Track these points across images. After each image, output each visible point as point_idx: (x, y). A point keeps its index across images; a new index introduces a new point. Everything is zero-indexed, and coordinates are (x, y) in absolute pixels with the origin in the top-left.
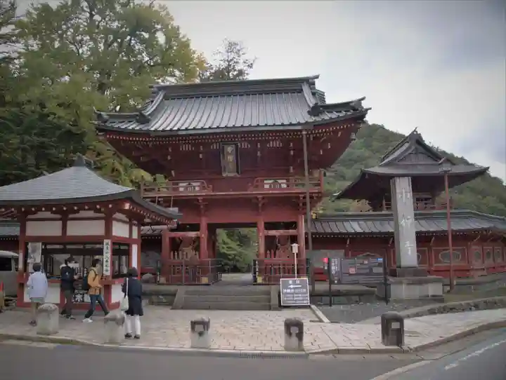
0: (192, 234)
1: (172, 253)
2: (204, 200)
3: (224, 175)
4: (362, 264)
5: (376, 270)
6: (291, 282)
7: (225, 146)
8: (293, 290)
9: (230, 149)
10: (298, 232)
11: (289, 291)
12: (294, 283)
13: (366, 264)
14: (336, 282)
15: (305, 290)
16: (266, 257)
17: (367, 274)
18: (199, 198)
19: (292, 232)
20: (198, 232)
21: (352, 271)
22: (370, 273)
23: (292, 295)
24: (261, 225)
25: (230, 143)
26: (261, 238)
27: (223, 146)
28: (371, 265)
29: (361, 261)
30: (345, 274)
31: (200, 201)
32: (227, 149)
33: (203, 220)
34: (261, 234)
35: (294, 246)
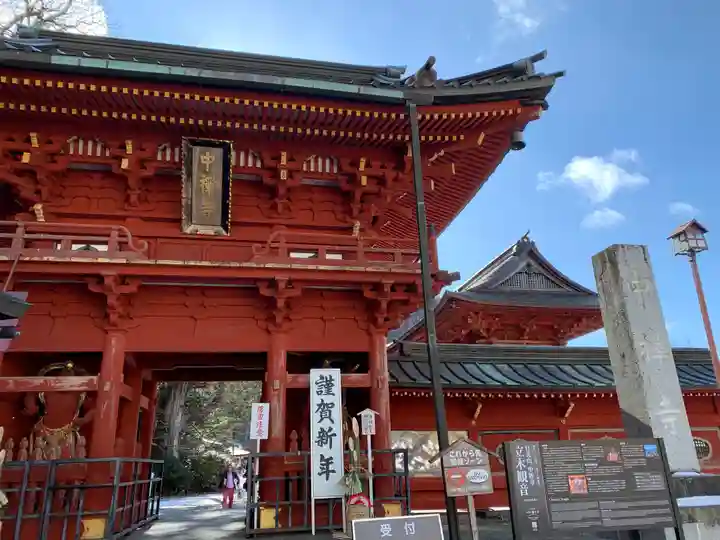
0: (74, 382)
2: (121, 278)
3: (188, 229)
4: (603, 462)
5: (642, 482)
7: (197, 150)
9: (207, 158)
10: (372, 377)
13: (614, 463)
14: (534, 524)
17: (618, 496)
18: (104, 272)
19: (355, 379)
20: (95, 378)
21: (577, 484)
22: (631, 493)
24: (279, 362)
25: (204, 137)
26: (278, 395)
27: (190, 151)
28: (629, 465)
29: (597, 451)
30: (557, 495)
31: (107, 281)
32: (200, 160)
33: (113, 342)
34: (277, 384)
35: (366, 416)
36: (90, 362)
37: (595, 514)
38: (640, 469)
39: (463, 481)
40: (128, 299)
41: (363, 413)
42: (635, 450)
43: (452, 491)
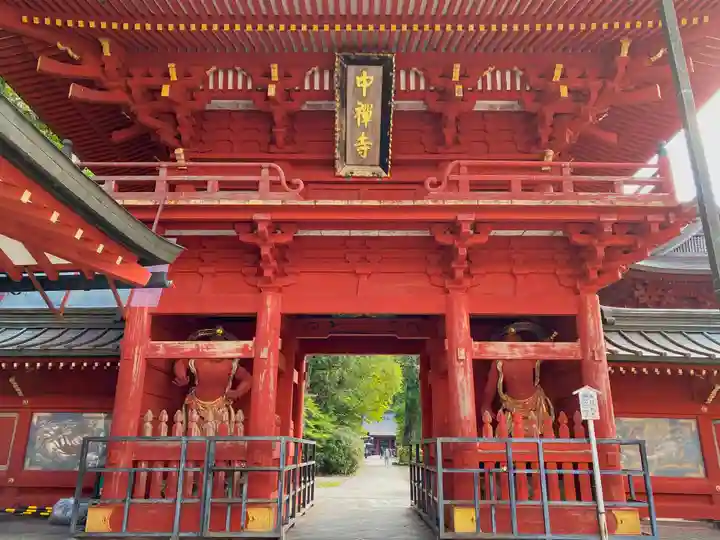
0: (228, 349)
1: (150, 415)
2: (276, 226)
3: (343, 171)
7: (351, 69)
9: (364, 80)
10: (584, 349)
16: (480, 435)
18: (257, 216)
19: (560, 349)
20: (250, 343)
24: (462, 326)
25: (362, 52)
26: (465, 367)
27: (344, 71)
31: (261, 228)
32: (355, 81)
33: (269, 302)
34: (462, 354)
35: (585, 396)
40: (282, 252)
41: (581, 391)
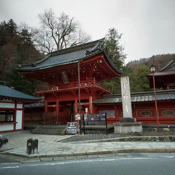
5: (102, 119)
6: (71, 124)
8: (71, 127)
9: (63, 73)
10: (89, 103)
11: (70, 127)
12: (72, 124)
13: (98, 116)
14: (86, 124)
15: (75, 127)
17: (98, 121)
18: (52, 92)
21: (92, 119)
22: (100, 120)
23: (70, 129)
25: (63, 70)
28: (100, 117)
29: (96, 115)
30: (89, 120)
33: (57, 100)
34: (76, 105)
36: (55, 103)
37: (94, 123)
38: (101, 117)
39: (77, 119)
41: (86, 109)
42: (102, 115)
43: (76, 120)
